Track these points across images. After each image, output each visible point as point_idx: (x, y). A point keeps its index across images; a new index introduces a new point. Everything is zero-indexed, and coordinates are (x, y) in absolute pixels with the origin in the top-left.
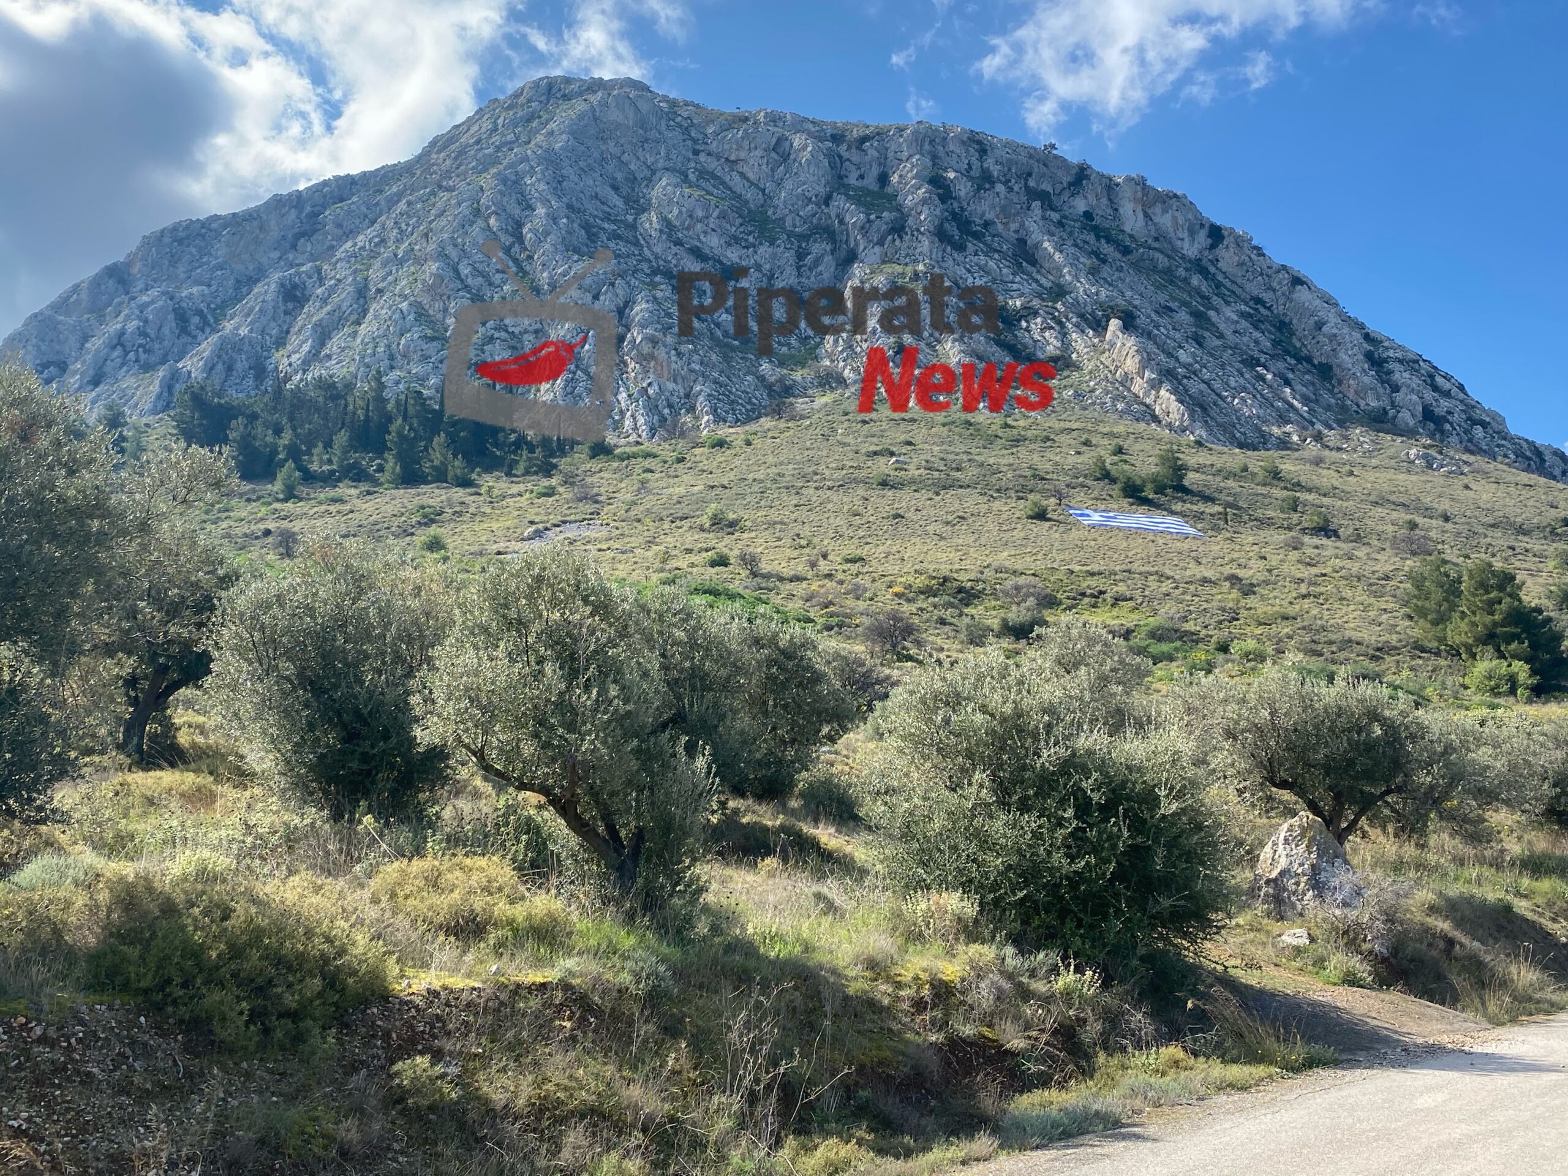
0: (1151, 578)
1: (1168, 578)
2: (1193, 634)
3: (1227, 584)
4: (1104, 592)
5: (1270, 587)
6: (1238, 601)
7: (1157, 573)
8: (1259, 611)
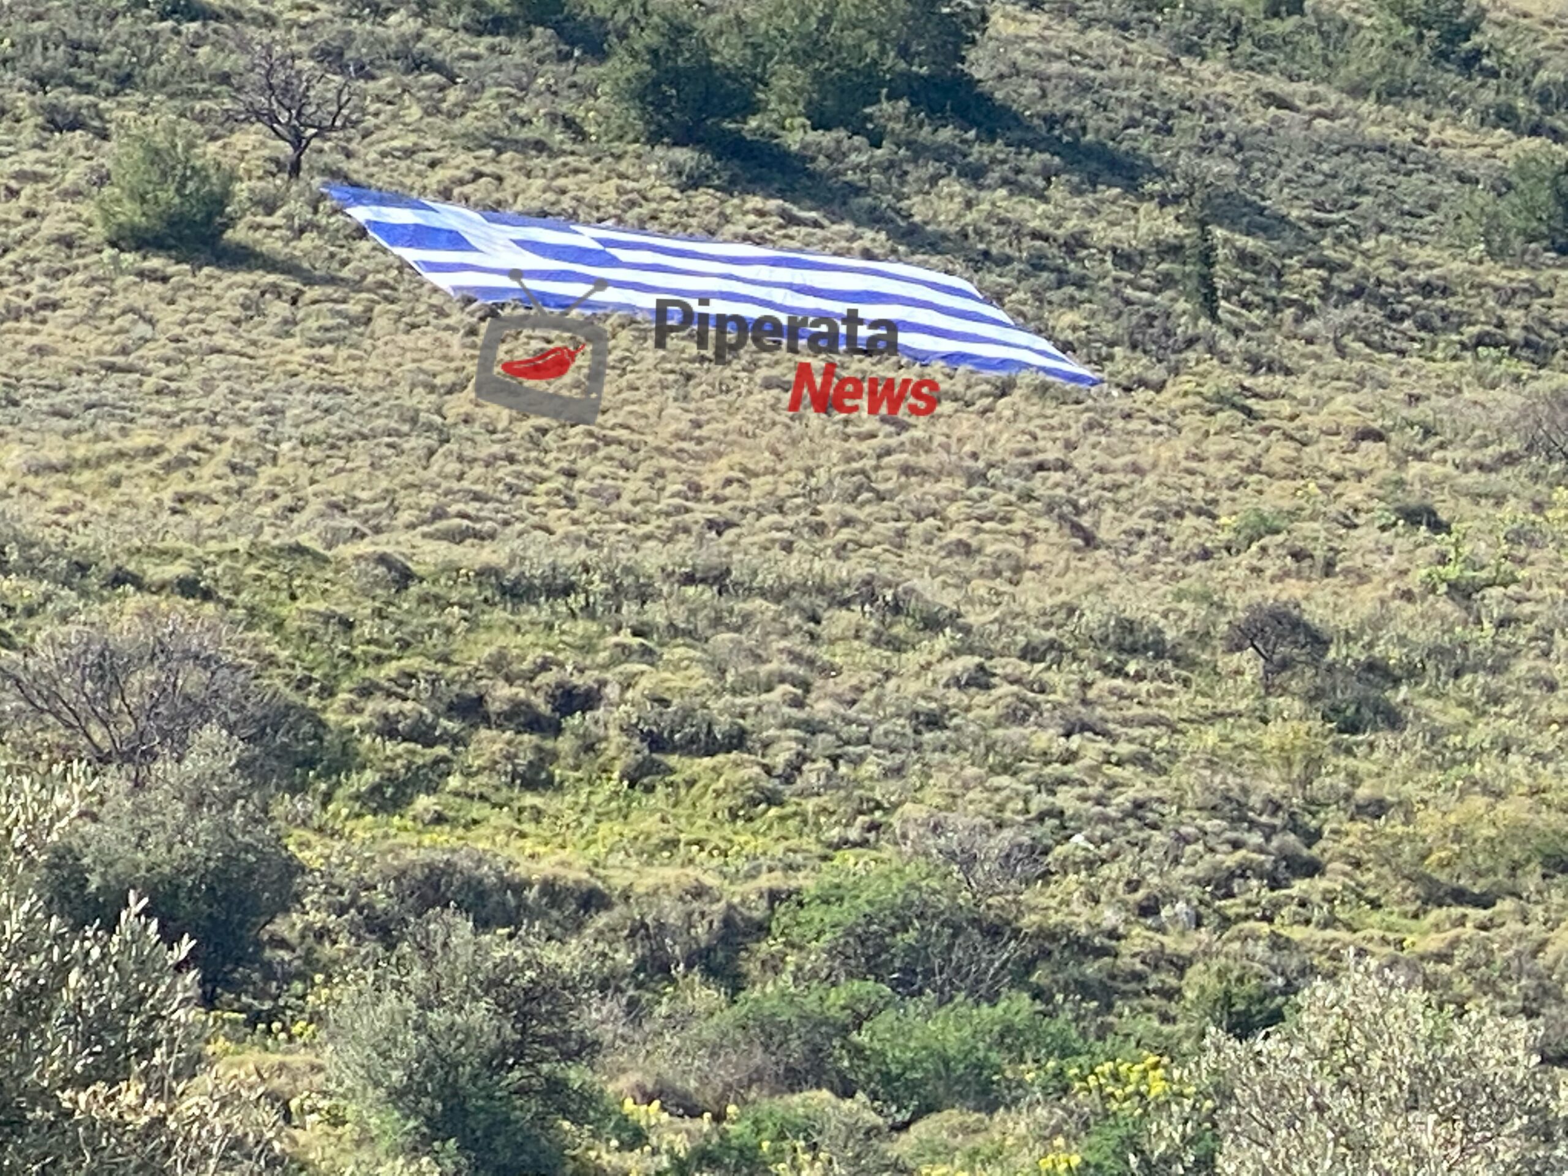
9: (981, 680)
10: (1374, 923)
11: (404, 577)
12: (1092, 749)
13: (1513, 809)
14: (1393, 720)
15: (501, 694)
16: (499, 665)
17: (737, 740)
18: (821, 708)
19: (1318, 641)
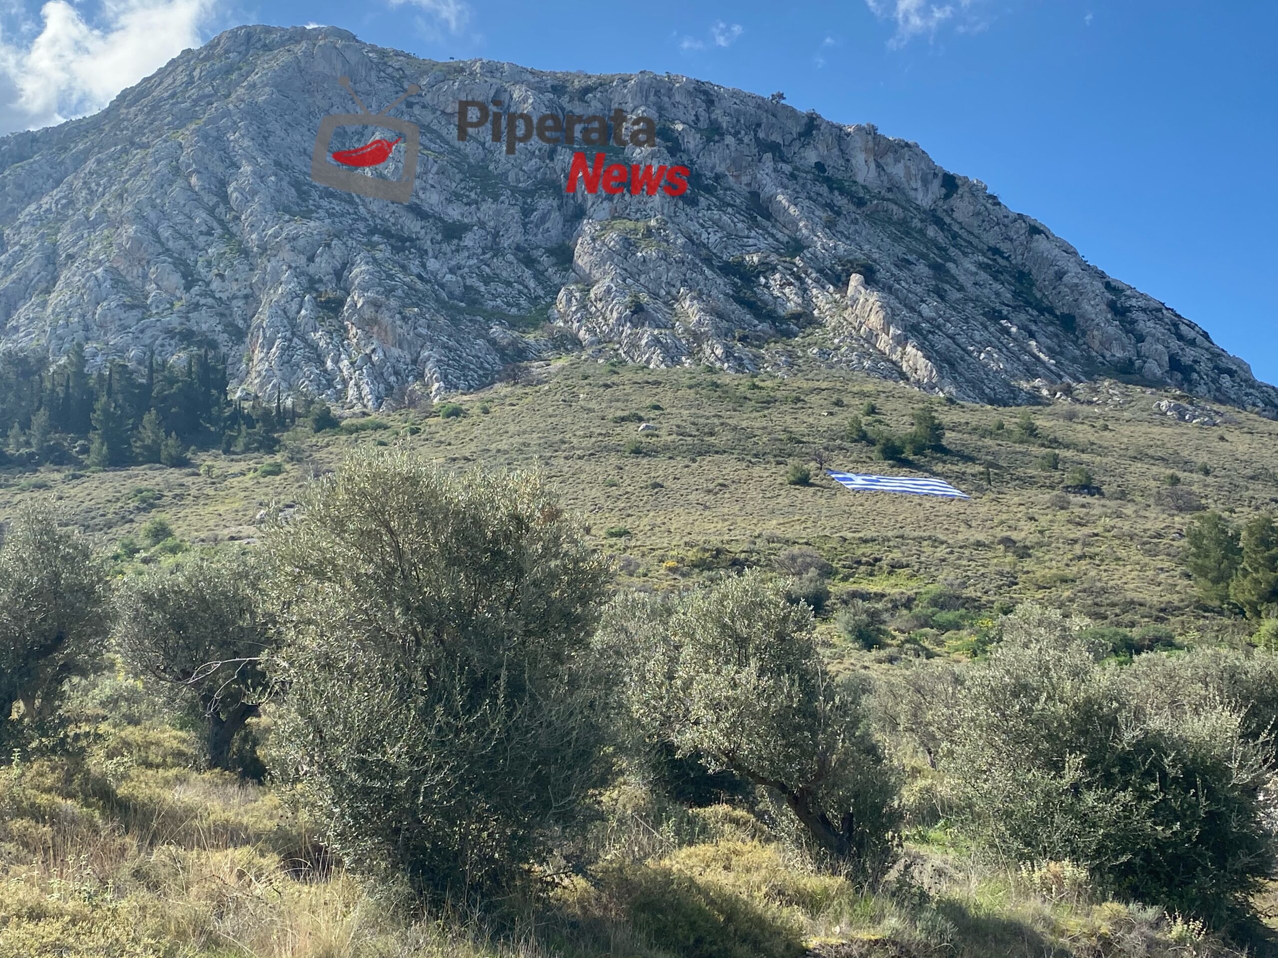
0: (925, 543)
1: (942, 543)
2: (974, 600)
3: (1002, 547)
4: (880, 560)
5: (1044, 549)
6: (1015, 564)
7: (930, 538)
8: (1038, 574)
9: (952, 553)
10: (1029, 593)
11: (845, 540)
12: (973, 564)
13: (1054, 571)
14: (1030, 556)
15: (864, 559)
16: (863, 554)
17: (907, 566)
18: (923, 559)
19: (1014, 542)
